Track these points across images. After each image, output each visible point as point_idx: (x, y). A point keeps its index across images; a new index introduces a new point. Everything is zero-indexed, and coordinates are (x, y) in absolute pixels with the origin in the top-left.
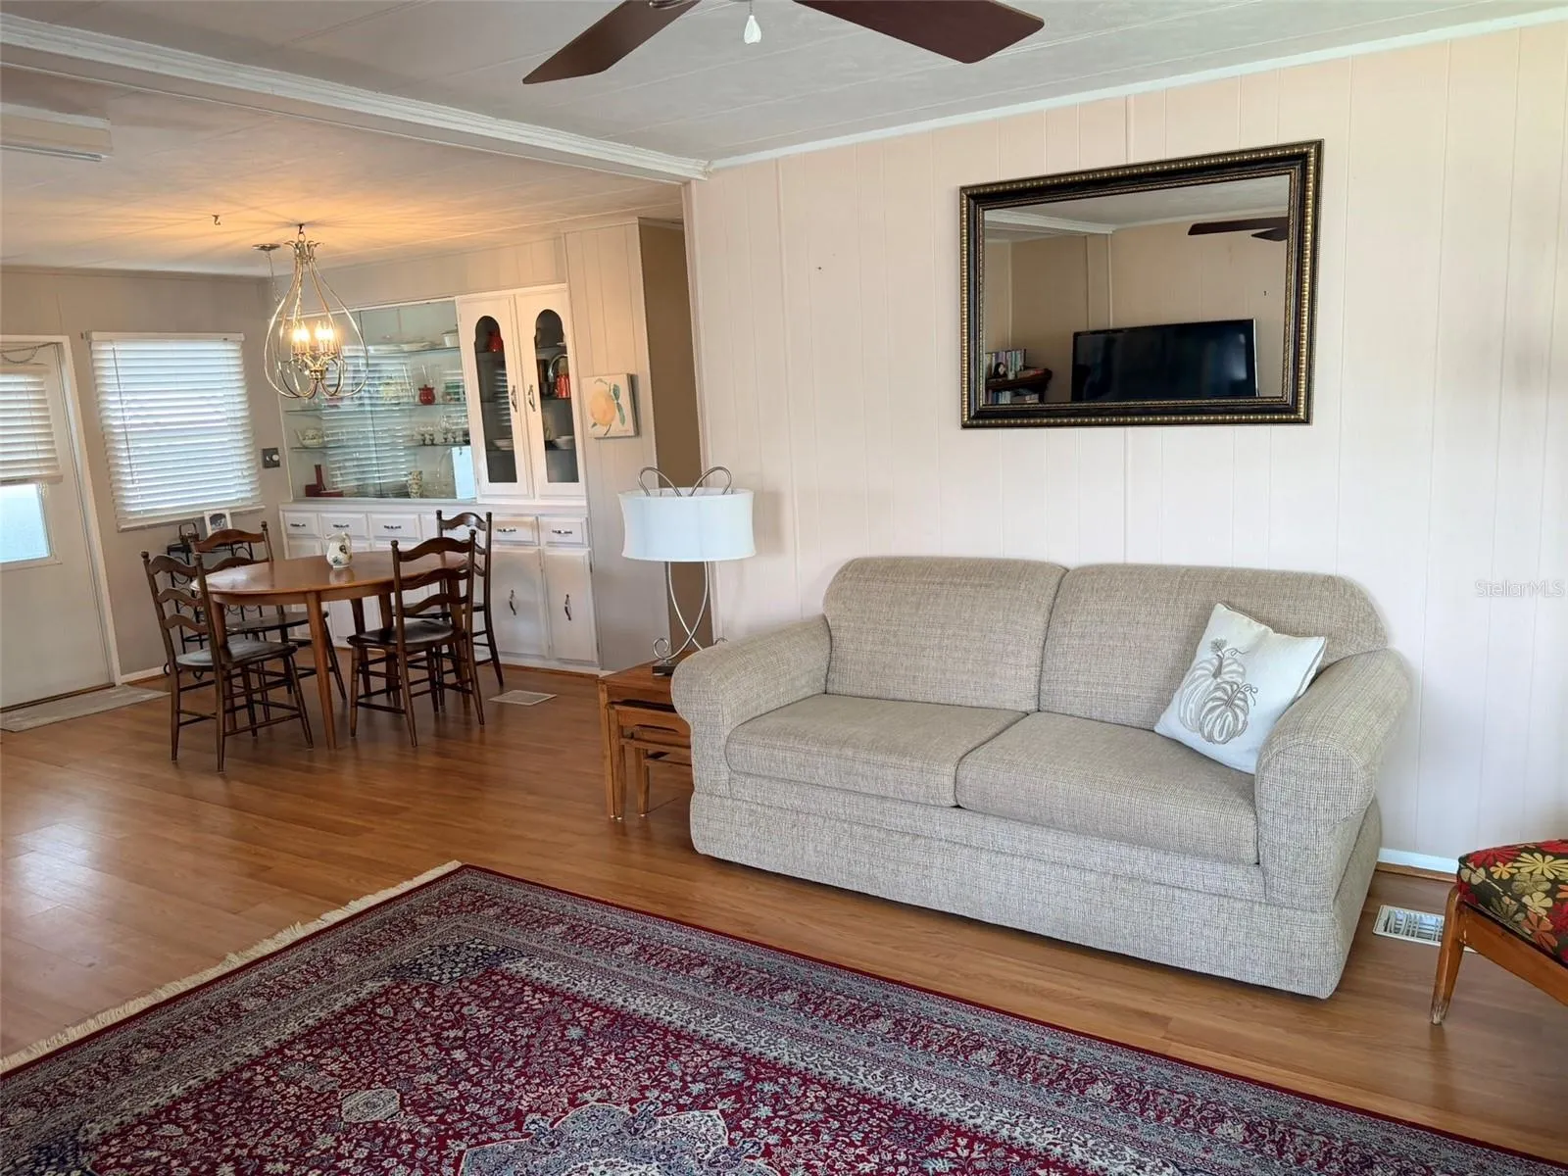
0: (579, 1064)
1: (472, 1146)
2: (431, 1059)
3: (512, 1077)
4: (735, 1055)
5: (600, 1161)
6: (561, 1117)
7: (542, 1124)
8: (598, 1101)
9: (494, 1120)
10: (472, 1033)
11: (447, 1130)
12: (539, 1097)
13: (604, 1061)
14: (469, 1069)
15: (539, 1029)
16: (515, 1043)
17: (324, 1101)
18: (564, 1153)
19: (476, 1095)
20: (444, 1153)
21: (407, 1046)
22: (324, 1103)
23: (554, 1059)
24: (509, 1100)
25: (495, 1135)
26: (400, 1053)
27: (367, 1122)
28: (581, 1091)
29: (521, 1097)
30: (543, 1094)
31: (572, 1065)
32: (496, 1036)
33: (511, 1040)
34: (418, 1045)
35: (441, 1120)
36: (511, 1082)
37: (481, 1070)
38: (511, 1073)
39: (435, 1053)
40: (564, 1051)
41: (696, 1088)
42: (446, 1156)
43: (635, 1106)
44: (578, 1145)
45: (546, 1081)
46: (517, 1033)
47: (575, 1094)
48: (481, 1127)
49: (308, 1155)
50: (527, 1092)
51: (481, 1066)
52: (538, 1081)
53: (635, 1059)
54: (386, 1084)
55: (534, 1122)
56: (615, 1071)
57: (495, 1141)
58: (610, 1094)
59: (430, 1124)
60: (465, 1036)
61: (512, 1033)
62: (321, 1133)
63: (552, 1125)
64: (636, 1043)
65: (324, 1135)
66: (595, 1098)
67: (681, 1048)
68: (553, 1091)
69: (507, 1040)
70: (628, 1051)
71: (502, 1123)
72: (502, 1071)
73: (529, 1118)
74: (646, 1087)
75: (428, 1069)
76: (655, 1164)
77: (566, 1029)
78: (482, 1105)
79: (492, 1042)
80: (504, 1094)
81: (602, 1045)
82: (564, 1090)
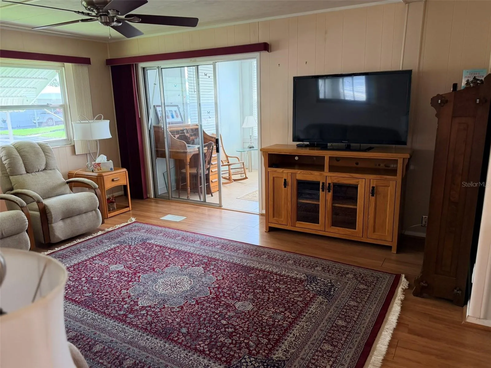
0: (181, 319)
1: (209, 296)
2: (233, 320)
3: (203, 315)
4: (128, 323)
5: (173, 294)
6: (185, 303)
7: (190, 302)
8: (174, 308)
9: (205, 302)
10: (223, 330)
11: (217, 299)
12: (193, 309)
13: (173, 320)
14: (218, 317)
15: (198, 332)
16: (205, 326)
17: (259, 307)
18: (183, 295)
19: (212, 309)
20: (215, 294)
21: (245, 325)
22: (259, 306)
23: (190, 320)
24: (202, 308)
25: (203, 299)
26: (245, 322)
27: (242, 301)
28: (180, 311)
29: (198, 308)
30: (191, 309)
31: (184, 319)
32: (213, 329)
33: (207, 327)
34: (241, 325)
35: (220, 302)
36: (202, 313)
37: (214, 316)
38: (204, 316)
39: (233, 322)
40: (187, 324)
41: (144, 312)
42: (214, 294)
43: (163, 306)
44: (180, 297)
45: (191, 313)
46: (205, 330)
47: (181, 310)
48: (208, 301)
49: (252, 294)
50: (197, 310)
51: (214, 318)
52: (194, 313)
53: (162, 321)
54: (244, 312)
55: (193, 302)
56: (169, 317)
57: (203, 297)
58: (171, 310)
59: (223, 301)
60: (225, 329)
61: (207, 331)
62: (253, 299)
63: (187, 301)
64: (161, 326)
65: (252, 298)
66: (175, 309)
67: (146, 325)
68: (189, 310)
69: (208, 328)
70: (165, 324)
71: (202, 302)
72: (207, 317)
73: (194, 303)
74: (159, 312)
75: (232, 317)
76: (159, 294)
77: (188, 332)
78: (209, 306)
79: (214, 327)
80: (204, 309)
81: (174, 326)
82: (185, 311)
